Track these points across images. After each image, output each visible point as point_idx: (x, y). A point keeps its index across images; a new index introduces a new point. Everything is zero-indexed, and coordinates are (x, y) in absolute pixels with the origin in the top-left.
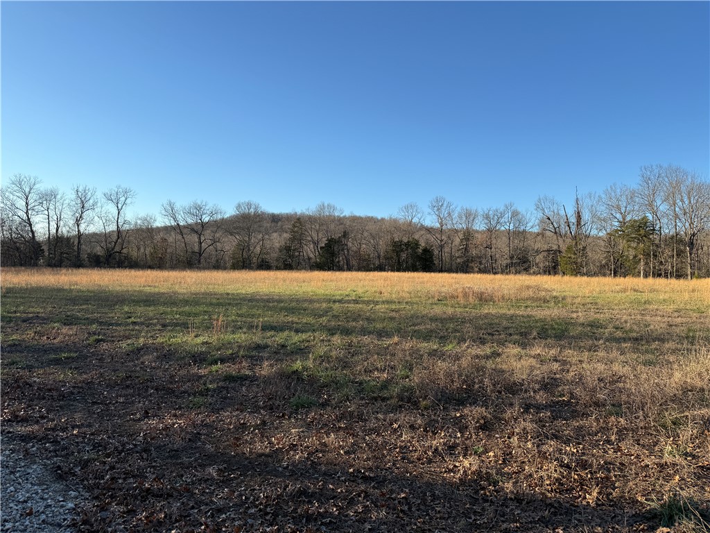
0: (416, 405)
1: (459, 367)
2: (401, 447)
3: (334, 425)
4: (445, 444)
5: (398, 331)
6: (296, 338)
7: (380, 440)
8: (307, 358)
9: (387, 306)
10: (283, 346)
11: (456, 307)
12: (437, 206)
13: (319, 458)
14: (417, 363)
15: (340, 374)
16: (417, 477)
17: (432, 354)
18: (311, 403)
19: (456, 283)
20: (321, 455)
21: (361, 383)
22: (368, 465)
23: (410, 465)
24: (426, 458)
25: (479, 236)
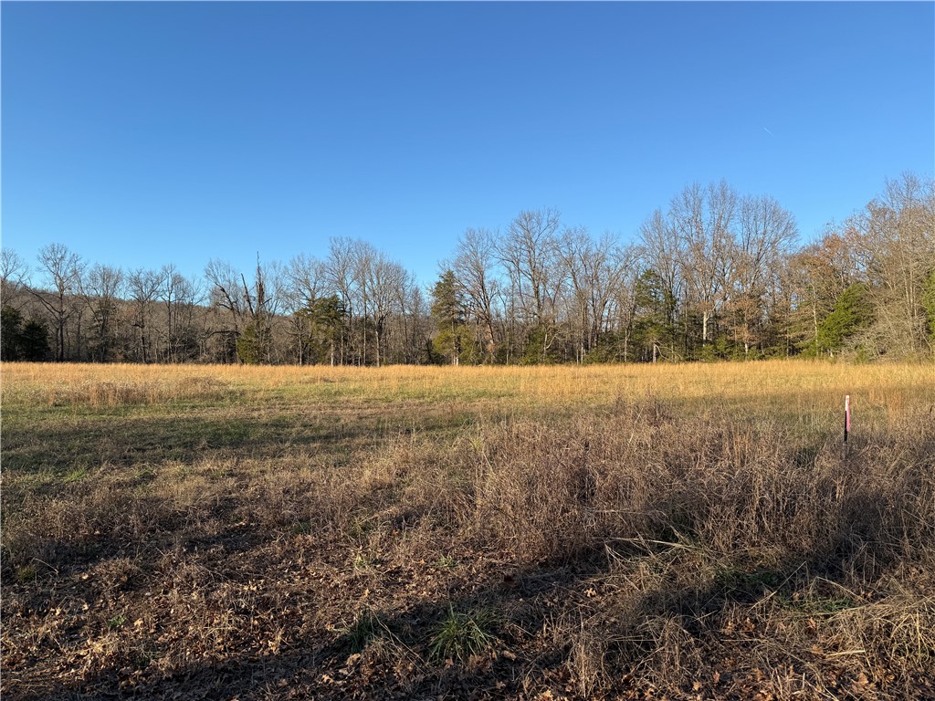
1: (89, 504)
4: (60, 627)
11: (86, 415)
12: (54, 258)
17: (42, 490)
19: (86, 378)
24: (26, 658)
25: (125, 308)
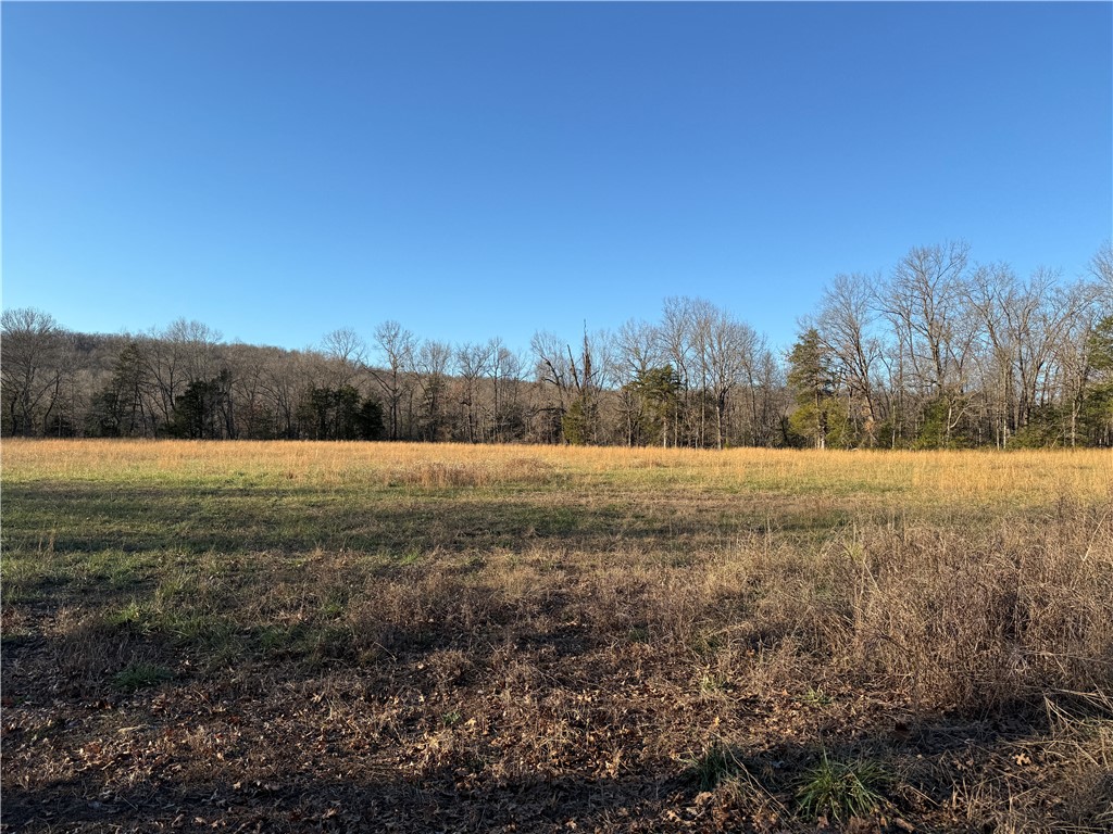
0: (352, 659)
1: (424, 589)
2: (326, 732)
3: (205, 710)
4: (399, 717)
5: (323, 539)
6: (127, 562)
7: (289, 725)
8: (151, 597)
9: (301, 499)
10: (101, 578)
11: (418, 496)
12: (389, 336)
13: (175, 772)
14: (354, 591)
15: (212, 620)
16: (354, 778)
17: (380, 572)
18: (158, 677)
19: (418, 458)
20: (179, 767)
21: (254, 633)
22: (269, 770)
23: (343, 760)
24: (370, 744)
25: (453, 385)
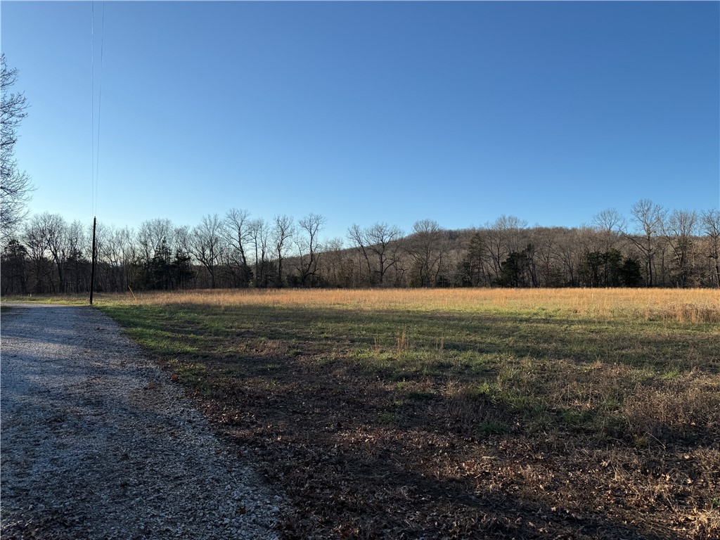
0: (629, 441)
1: (685, 399)
2: (613, 489)
3: (530, 456)
4: (670, 491)
5: (602, 355)
6: (480, 359)
7: (586, 478)
8: (495, 381)
9: (584, 327)
10: (467, 366)
11: (674, 328)
12: (642, 211)
13: (515, 490)
14: (627, 393)
15: (532, 400)
16: (637, 526)
17: (647, 382)
18: (502, 430)
19: (671, 300)
20: (517, 487)
21: (559, 412)
22: (574, 505)
23: (627, 512)
24: (648, 506)
25: (700, 243)
